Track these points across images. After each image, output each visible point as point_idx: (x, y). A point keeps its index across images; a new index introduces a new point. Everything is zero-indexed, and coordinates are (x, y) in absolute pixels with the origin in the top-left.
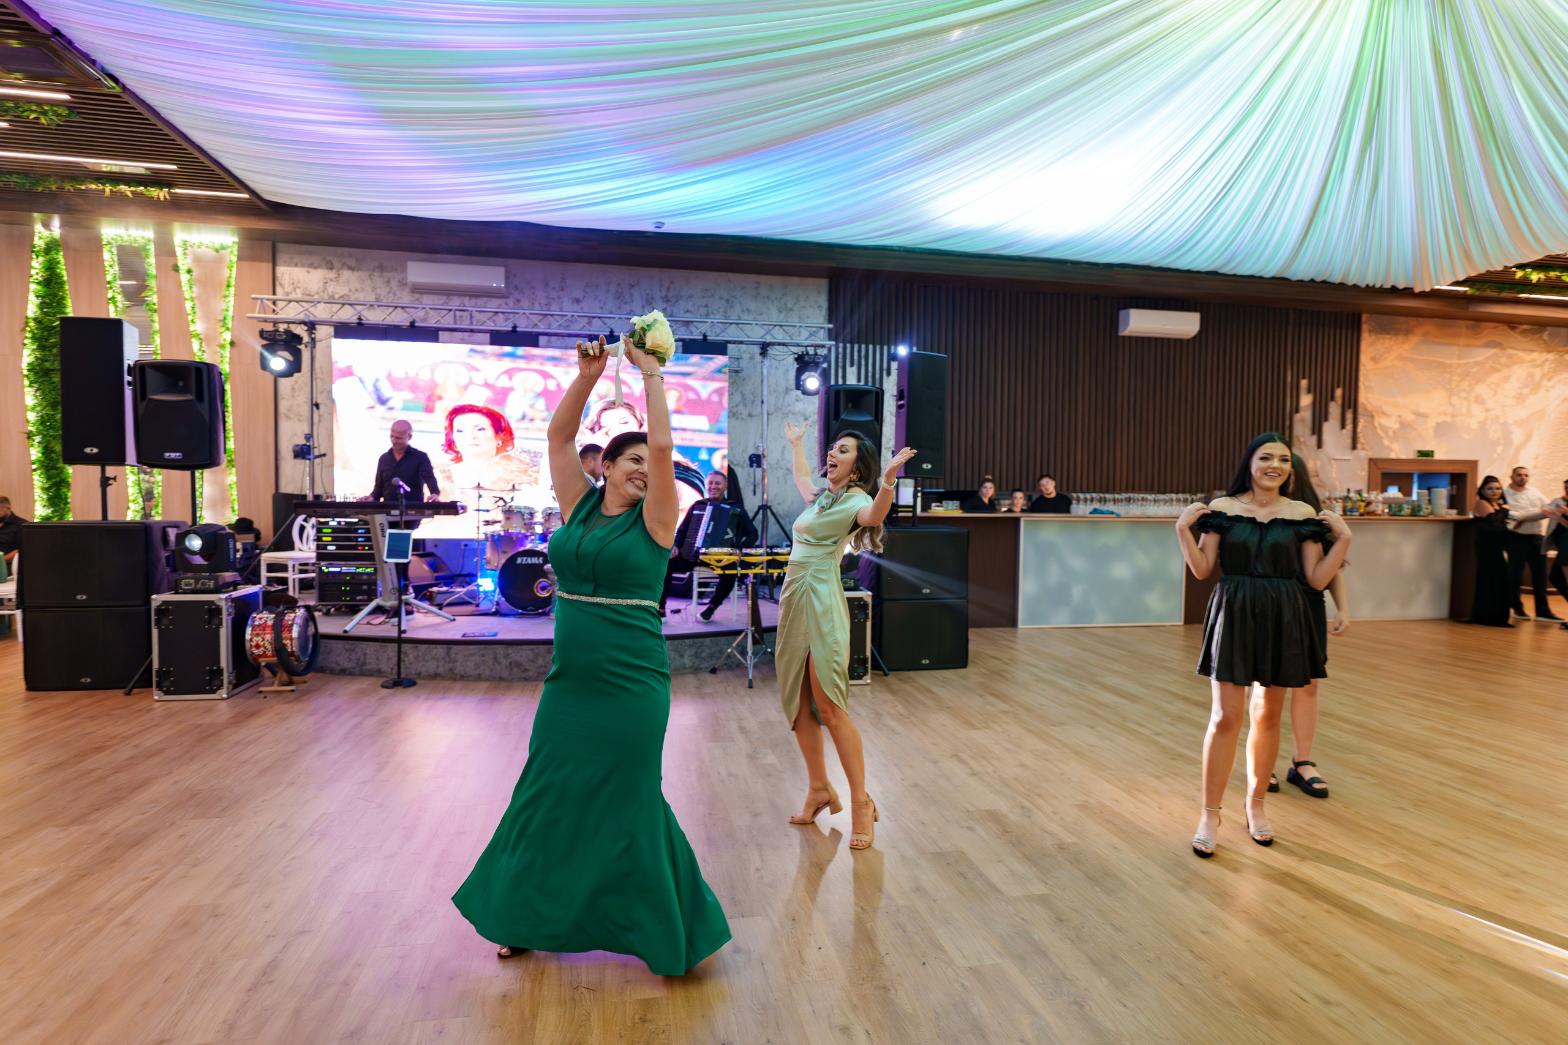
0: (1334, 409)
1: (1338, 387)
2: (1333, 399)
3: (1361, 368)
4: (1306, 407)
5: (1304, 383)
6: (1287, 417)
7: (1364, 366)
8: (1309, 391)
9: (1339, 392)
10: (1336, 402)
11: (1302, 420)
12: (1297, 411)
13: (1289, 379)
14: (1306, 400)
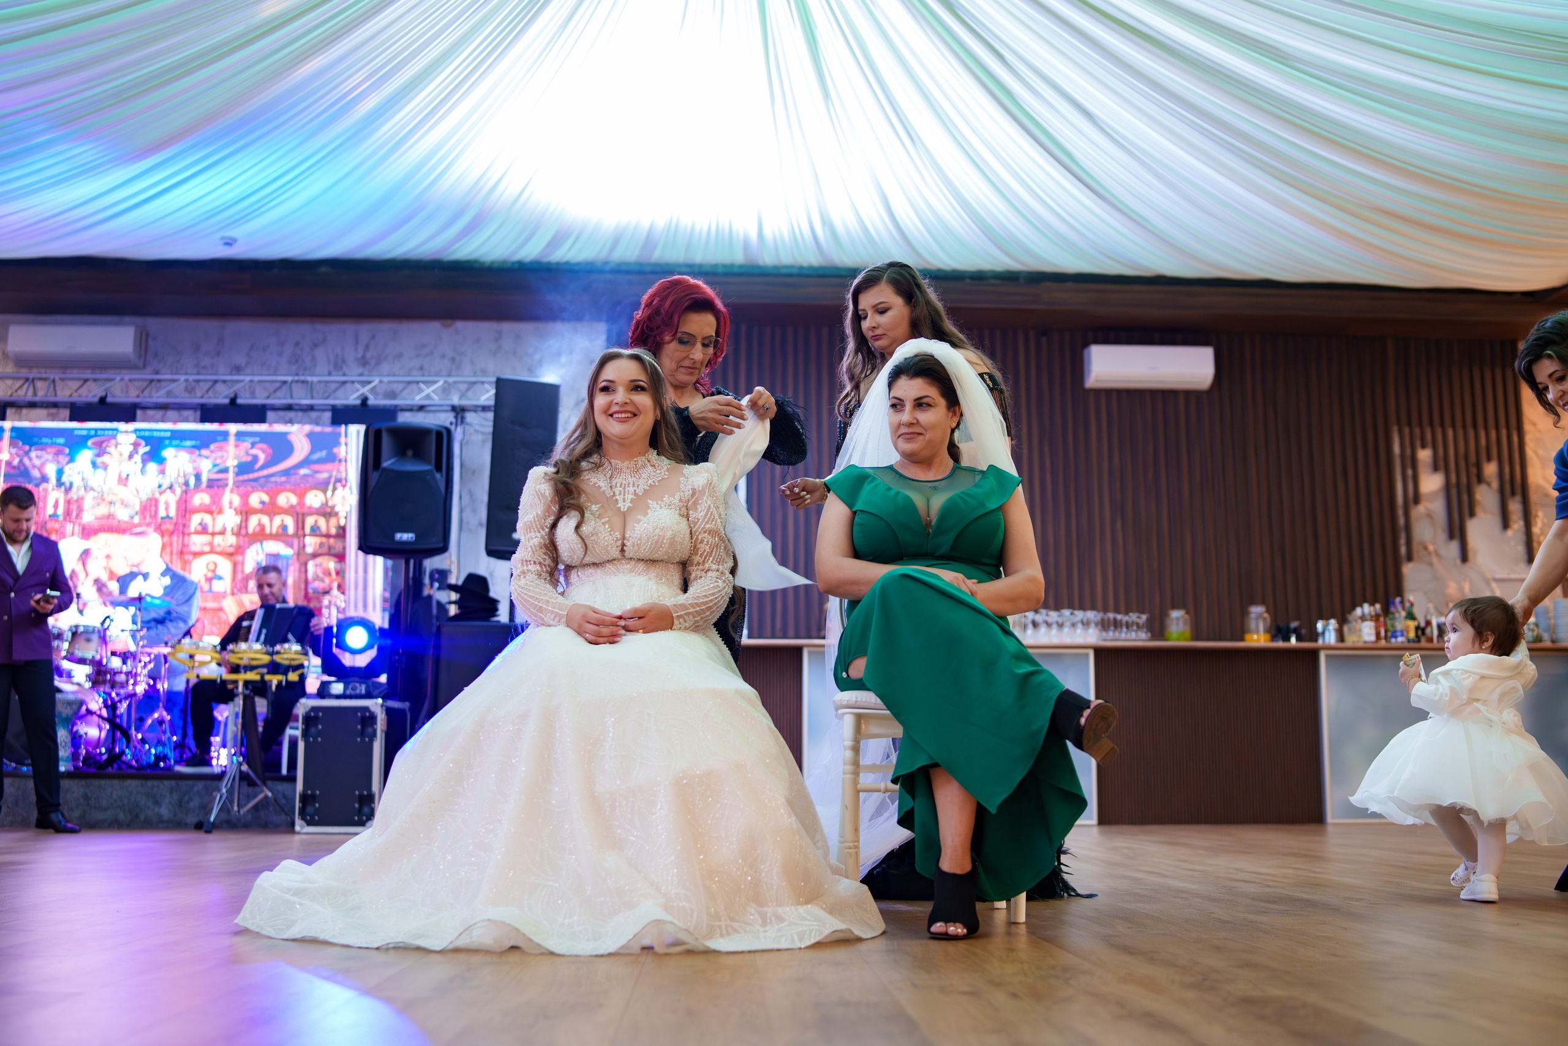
0: (1486, 497)
1: (1489, 459)
2: (1480, 479)
3: (1527, 427)
4: (1433, 495)
5: (1424, 455)
6: (1400, 512)
7: (1534, 424)
8: (1436, 468)
9: (1491, 469)
10: (1489, 484)
11: (1429, 516)
12: (1417, 500)
13: (1397, 449)
14: (1431, 483)
